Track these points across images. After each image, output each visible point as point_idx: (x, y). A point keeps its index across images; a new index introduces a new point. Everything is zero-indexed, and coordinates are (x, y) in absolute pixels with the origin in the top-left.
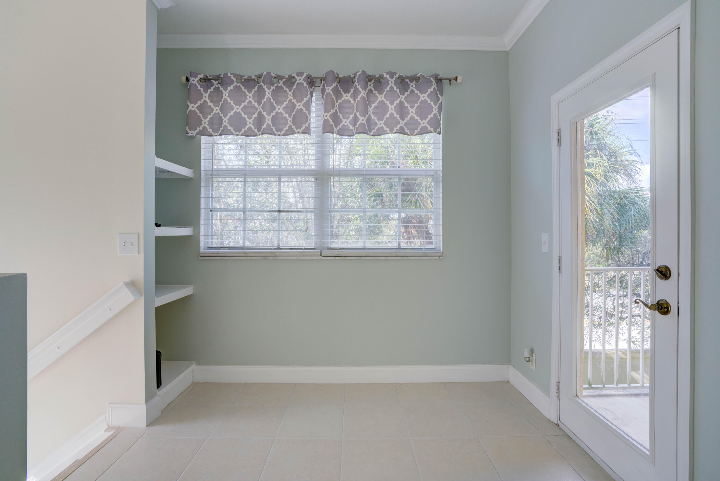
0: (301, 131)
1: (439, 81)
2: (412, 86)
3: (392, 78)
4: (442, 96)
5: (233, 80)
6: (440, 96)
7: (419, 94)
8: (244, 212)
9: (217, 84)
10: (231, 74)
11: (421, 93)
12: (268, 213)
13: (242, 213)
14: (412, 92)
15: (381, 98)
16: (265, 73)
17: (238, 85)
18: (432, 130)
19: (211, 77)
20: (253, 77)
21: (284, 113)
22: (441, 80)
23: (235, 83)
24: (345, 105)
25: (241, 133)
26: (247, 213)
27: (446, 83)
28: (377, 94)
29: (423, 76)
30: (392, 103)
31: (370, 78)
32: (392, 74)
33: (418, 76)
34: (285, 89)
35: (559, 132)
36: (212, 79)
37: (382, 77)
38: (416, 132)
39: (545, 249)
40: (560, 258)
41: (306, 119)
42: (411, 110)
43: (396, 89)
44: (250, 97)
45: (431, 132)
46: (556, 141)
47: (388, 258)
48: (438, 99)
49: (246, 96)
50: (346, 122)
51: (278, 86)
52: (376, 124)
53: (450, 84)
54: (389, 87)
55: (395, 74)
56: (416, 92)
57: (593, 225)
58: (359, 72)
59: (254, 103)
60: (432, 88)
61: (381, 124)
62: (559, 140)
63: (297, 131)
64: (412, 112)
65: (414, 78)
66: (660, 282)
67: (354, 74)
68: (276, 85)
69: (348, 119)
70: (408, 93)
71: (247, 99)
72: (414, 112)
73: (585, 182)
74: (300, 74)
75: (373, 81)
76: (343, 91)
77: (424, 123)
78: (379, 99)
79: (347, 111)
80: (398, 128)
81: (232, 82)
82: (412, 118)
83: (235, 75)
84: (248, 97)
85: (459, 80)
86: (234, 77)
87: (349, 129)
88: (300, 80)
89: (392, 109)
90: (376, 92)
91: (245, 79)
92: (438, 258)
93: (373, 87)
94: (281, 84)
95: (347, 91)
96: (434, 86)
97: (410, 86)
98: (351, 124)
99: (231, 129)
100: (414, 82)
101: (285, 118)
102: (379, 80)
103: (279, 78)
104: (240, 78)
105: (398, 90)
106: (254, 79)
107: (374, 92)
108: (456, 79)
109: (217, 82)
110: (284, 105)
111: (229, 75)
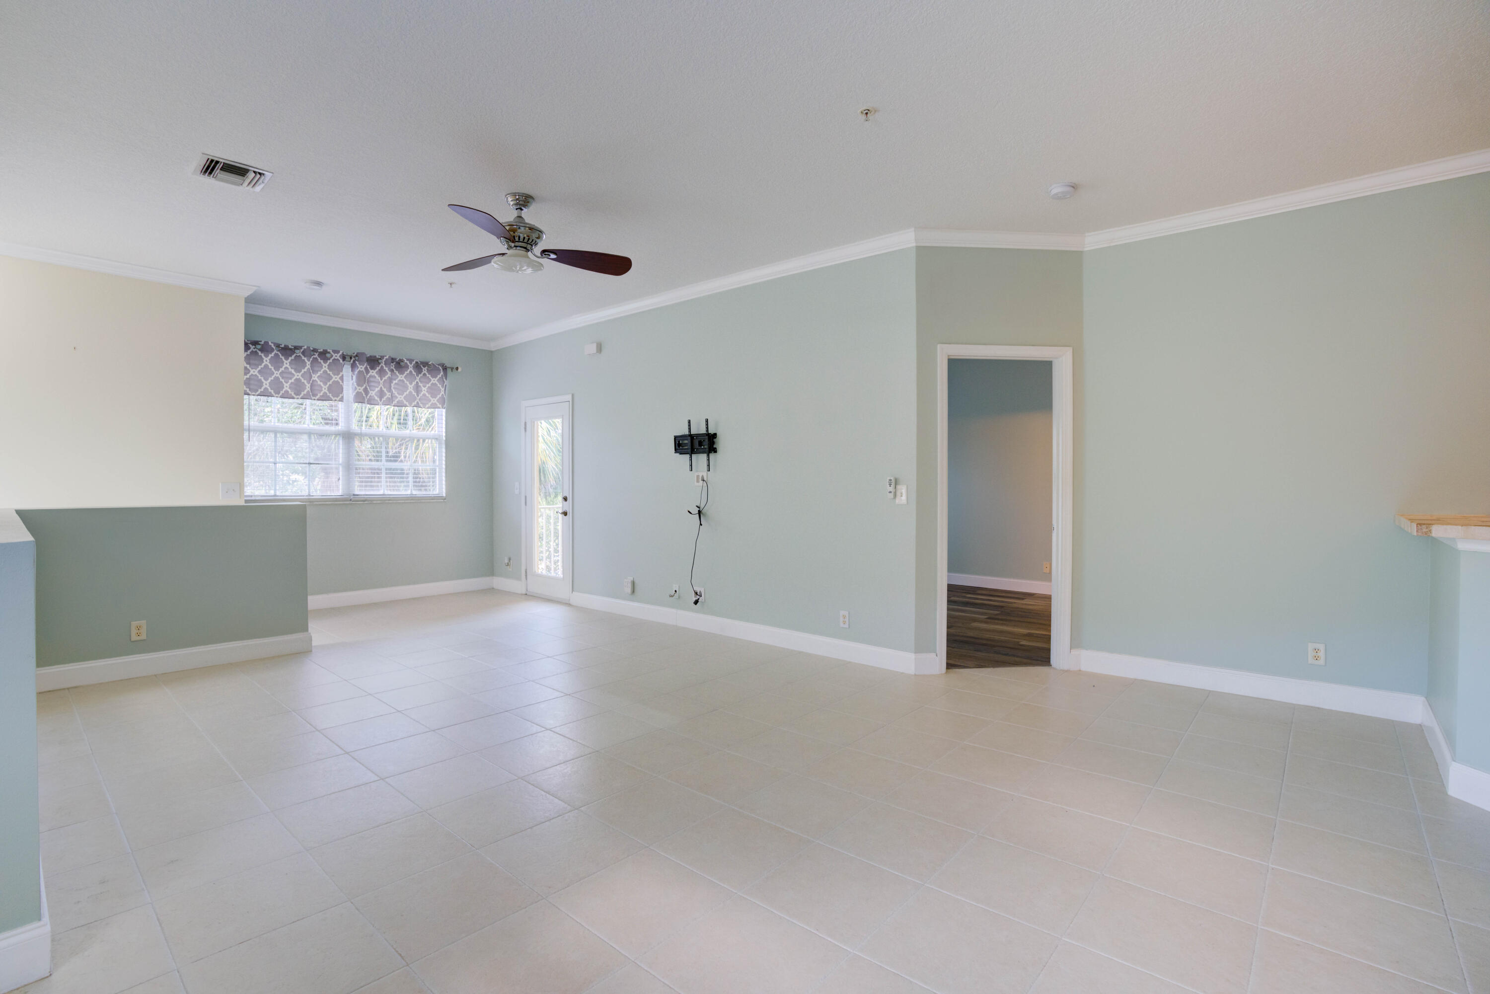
0: (338, 399)
1: (445, 369)
2: (425, 371)
3: (411, 363)
4: (446, 380)
5: (273, 348)
6: (445, 380)
7: (430, 377)
8: (275, 464)
9: (254, 348)
10: (272, 343)
11: (433, 378)
12: (285, 465)
13: (273, 465)
14: (425, 374)
15: (401, 377)
16: (305, 347)
17: (277, 352)
18: (440, 406)
19: (249, 342)
20: (290, 347)
21: (319, 381)
22: (446, 369)
23: (275, 352)
24: (372, 379)
25: (279, 396)
26: (277, 465)
27: (449, 371)
28: (397, 374)
29: (433, 364)
30: (411, 384)
31: (393, 360)
32: (411, 361)
33: (430, 363)
34: (319, 360)
35: (525, 424)
36: (249, 344)
37: (401, 361)
38: (427, 406)
39: (517, 492)
40: (526, 497)
41: (341, 390)
42: (423, 389)
43: (414, 373)
44: (286, 363)
45: (440, 408)
46: (523, 429)
47: (406, 501)
48: (444, 382)
49: (283, 362)
50: (373, 393)
51: (314, 358)
52: (397, 397)
53: (452, 371)
54: (409, 371)
55: (413, 360)
56: (428, 375)
57: (553, 475)
58: (386, 356)
59: (290, 370)
60: (441, 374)
61: (400, 398)
62: (525, 428)
63: (334, 399)
64: (424, 390)
65: (425, 364)
66: (565, 502)
67: (381, 356)
68: (313, 357)
69: (373, 391)
70: (422, 375)
71: (284, 365)
72: (426, 390)
73: (541, 439)
74: (336, 352)
75: (395, 363)
76: (370, 368)
77: (434, 401)
78: (399, 378)
79: (372, 384)
80: (415, 403)
81: (272, 350)
82: (424, 395)
83: (275, 344)
84: (285, 363)
85: (460, 370)
86: (274, 346)
87: (374, 399)
88: (337, 356)
89: (411, 387)
90: (397, 372)
91: (282, 348)
92: (442, 501)
93: (395, 368)
94: (316, 356)
95: (373, 368)
96: (442, 373)
97: (423, 370)
98: (376, 395)
99: (272, 391)
100: (426, 368)
101: (320, 386)
102: (399, 363)
103: (315, 350)
104: (278, 346)
105: (415, 374)
106: (291, 349)
107: (395, 371)
108: (457, 369)
109: (254, 347)
110: (319, 374)
111: (270, 344)
